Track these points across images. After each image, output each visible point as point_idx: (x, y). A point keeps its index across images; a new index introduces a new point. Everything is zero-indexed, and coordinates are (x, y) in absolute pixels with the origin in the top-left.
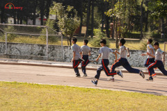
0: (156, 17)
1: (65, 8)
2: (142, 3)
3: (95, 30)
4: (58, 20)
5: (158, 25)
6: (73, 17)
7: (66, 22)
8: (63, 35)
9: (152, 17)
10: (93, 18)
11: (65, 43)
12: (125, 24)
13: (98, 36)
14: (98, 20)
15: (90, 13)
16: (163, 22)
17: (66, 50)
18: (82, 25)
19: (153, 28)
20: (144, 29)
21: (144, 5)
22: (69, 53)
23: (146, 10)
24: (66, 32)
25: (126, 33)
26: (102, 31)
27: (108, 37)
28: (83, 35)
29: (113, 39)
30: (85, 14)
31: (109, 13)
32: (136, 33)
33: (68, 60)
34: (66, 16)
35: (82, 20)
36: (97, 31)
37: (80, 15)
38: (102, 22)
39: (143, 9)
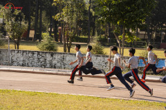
0: (103, 22)
1: (13, 12)
2: (90, 7)
3: (43, 34)
4: (5, 24)
5: (104, 30)
6: (21, 21)
7: (13, 25)
8: (10, 39)
9: (99, 22)
10: (41, 22)
11: (12, 46)
12: (72, 28)
13: (46, 40)
14: (46, 24)
15: (38, 17)
16: (110, 26)
17: (13, 53)
18: (29, 29)
19: (100, 33)
20: (91, 34)
21: (91, 10)
22: (16, 57)
23: (94, 15)
24: (13, 36)
25: (74, 37)
26: (50, 35)
27: (57, 40)
28: (31, 39)
29: (61, 43)
30: (33, 18)
31: (57, 17)
32: (84, 37)
33: (16, 64)
34: (13, 20)
35: (29, 24)
36: (45, 35)
37: (28, 19)
38: (51, 26)
39: (91, 14)
